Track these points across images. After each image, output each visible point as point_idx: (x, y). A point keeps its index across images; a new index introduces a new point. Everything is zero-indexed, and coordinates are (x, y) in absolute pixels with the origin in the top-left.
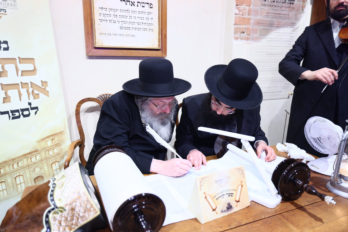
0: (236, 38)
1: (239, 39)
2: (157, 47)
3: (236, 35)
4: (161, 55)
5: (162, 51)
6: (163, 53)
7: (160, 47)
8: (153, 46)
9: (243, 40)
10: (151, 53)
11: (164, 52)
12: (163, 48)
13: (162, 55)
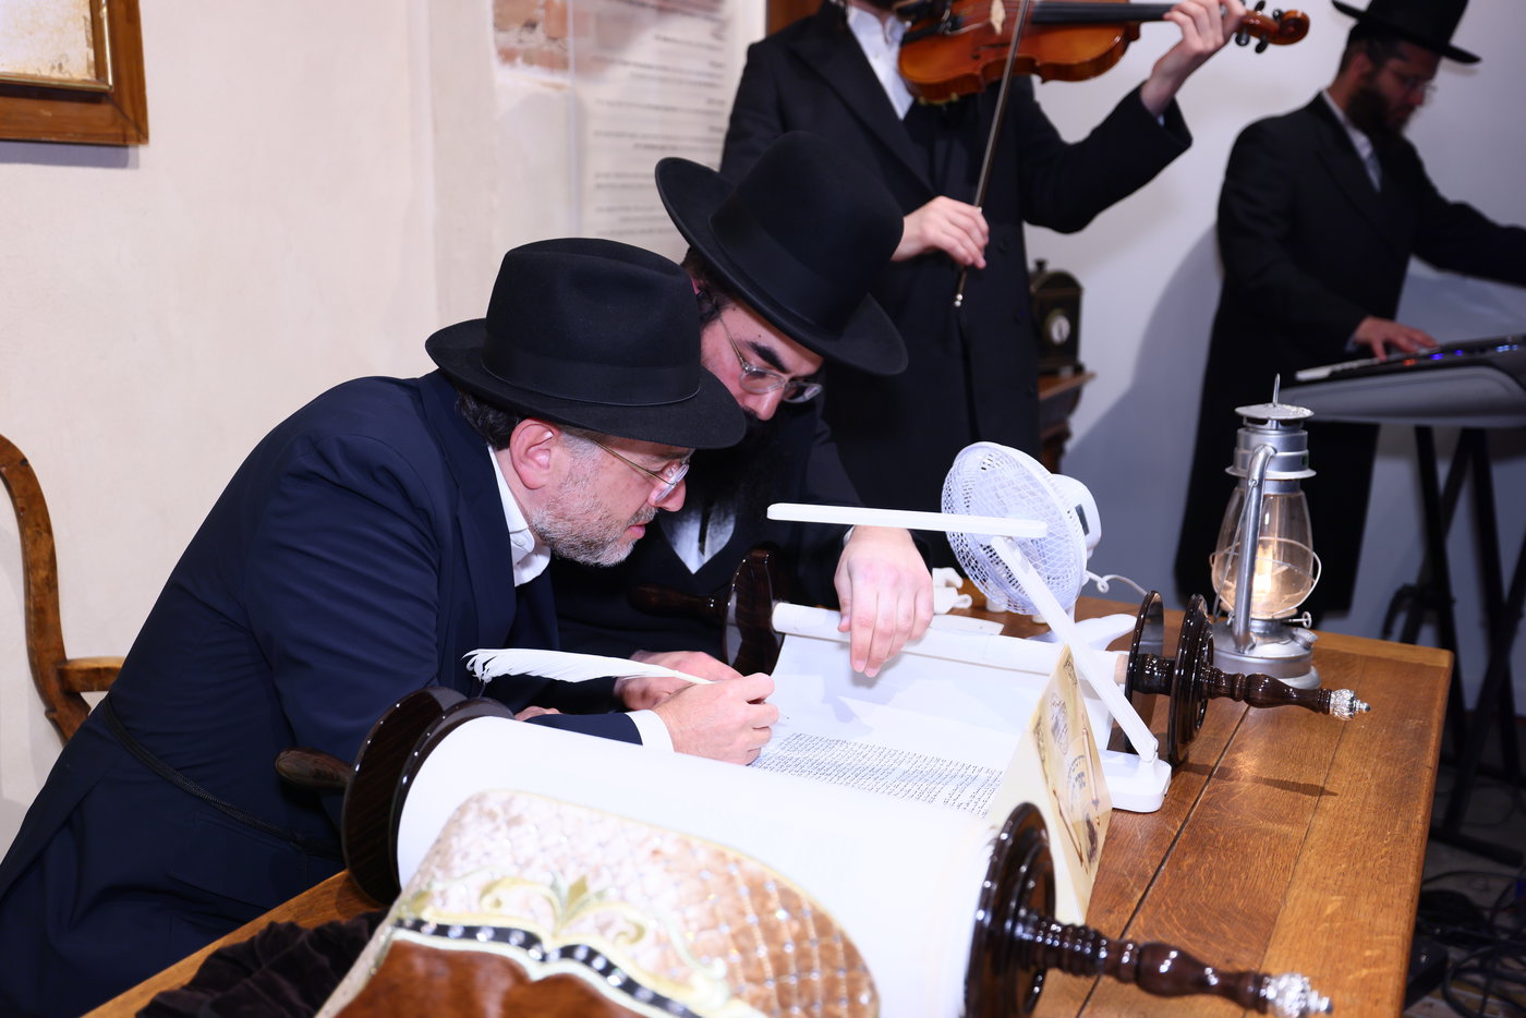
0: (508, 56)
1: (519, 60)
2: (88, 78)
3: (502, 36)
4: (112, 131)
5: (118, 106)
6: (126, 117)
7: (106, 82)
8: (60, 66)
9: (536, 68)
10: (49, 114)
11: (131, 116)
12: (125, 88)
13: (120, 131)
